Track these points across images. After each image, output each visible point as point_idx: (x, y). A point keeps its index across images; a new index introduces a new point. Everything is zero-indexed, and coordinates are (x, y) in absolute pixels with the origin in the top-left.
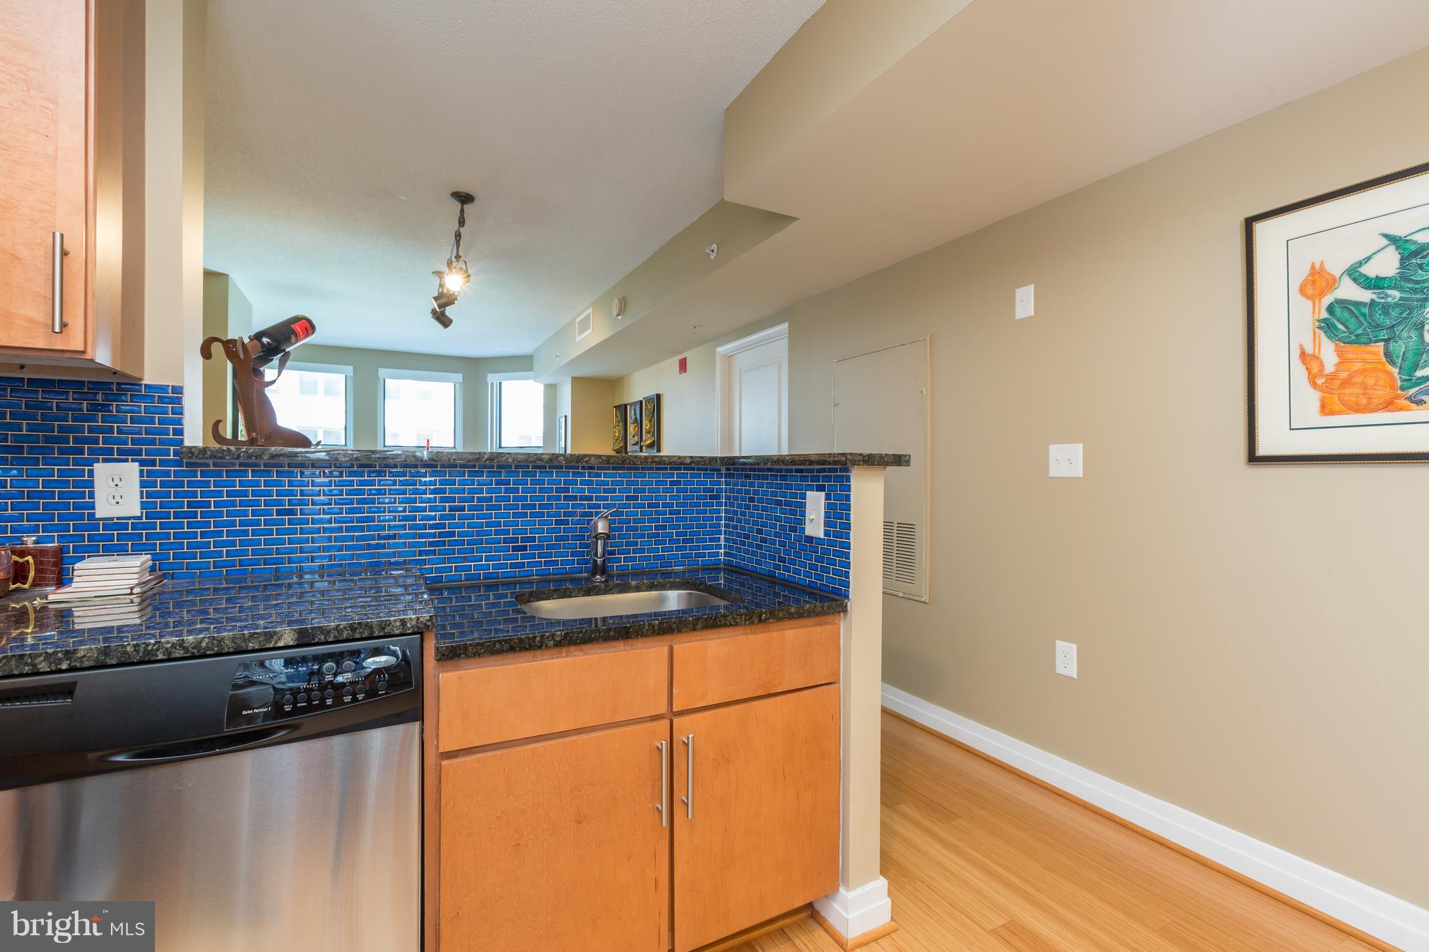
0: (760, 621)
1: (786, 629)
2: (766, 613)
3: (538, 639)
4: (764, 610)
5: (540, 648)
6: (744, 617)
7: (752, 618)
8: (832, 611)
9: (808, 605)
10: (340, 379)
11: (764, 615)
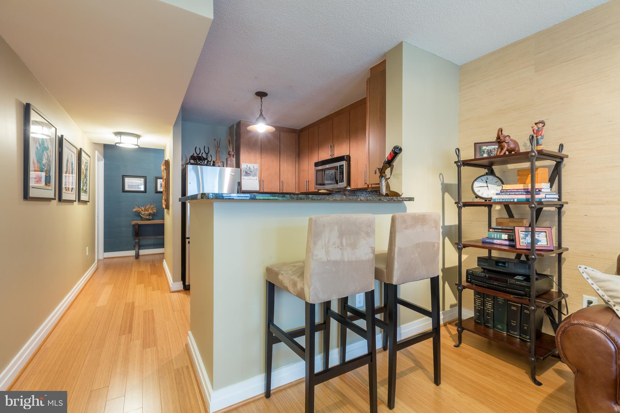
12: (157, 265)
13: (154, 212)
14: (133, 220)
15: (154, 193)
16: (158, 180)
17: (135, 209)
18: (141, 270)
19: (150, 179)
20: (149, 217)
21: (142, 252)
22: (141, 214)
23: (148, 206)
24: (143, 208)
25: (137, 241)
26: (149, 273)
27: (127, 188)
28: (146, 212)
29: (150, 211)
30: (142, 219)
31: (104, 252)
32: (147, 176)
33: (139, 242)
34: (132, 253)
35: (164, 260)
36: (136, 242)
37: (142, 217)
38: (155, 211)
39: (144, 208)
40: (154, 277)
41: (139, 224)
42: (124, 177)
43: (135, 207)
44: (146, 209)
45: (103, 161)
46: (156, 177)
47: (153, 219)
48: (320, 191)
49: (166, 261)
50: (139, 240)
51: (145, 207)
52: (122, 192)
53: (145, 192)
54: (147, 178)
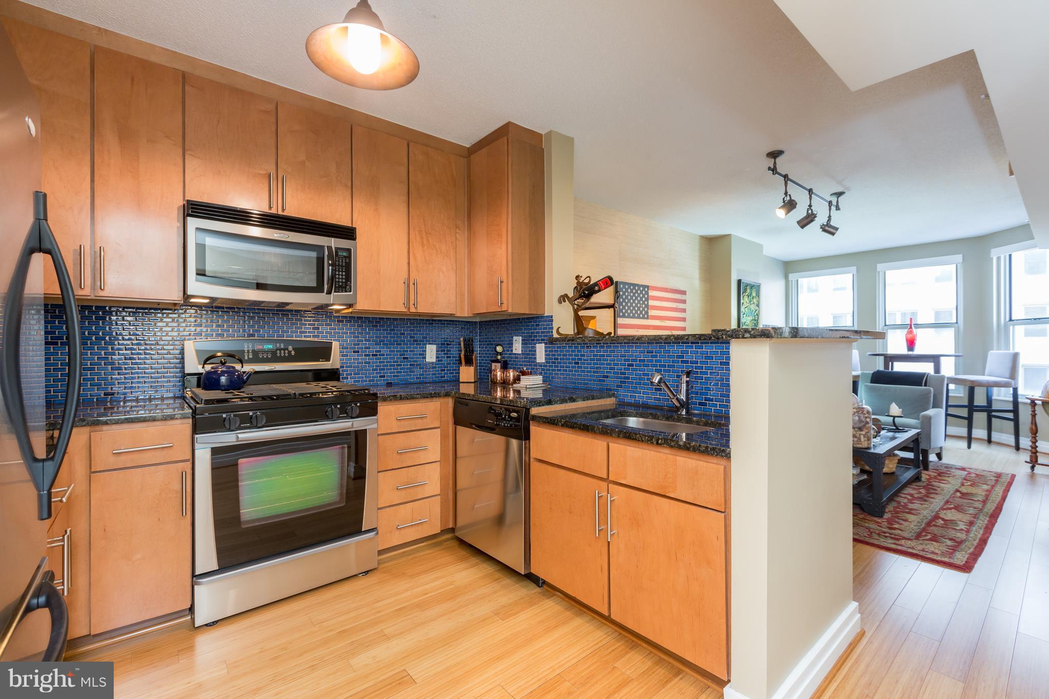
0: (657, 443)
1: (678, 456)
2: (661, 439)
3: (556, 421)
4: (660, 437)
5: (557, 425)
6: (647, 438)
7: (652, 440)
8: (716, 454)
9: (694, 443)
10: (849, 277)
11: (660, 441)
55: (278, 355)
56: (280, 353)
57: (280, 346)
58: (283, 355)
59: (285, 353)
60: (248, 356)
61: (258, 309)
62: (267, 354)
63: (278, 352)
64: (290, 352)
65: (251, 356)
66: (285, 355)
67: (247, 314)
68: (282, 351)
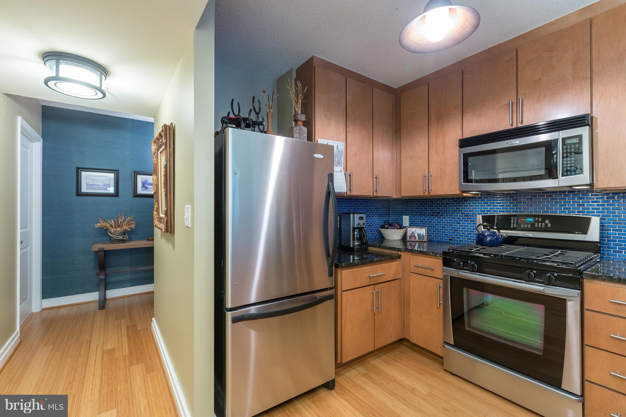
12: (139, 327)
13: (131, 228)
14: (95, 243)
15: (131, 196)
16: (138, 176)
17: (99, 224)
18: (109, 347)
19: (125, 175)
20: (123, 237)
21: (112, 294)
22: (110, 232)
23: (121, 218)
24: (112, 221)
25: (102, 277)
26: (125, 356)
27: (84, 189)
28: (119, 229)
29: (125, 227)
30: (112, 241)
31: (43, 299)
32: (120, 170)
33: (105, 280)
34: (94, 296)
35: (153, 319)
36: (100, 280)
37: (111, 237)
38: (133, 226)
39: (114, 222)
40: (138, 370)
41: (105, 250)
42: (79, 170)
43: (100, 220)
44: (118, 224)
45: (39, 141)
46: (135, 172)
47: (130, 240)
48: (464, 194)
49: (158, 321)
50: (106, 275)
51: (116, 220)
52: (75, 194)
53: (116, 194)
54: (120, 172)
55: (536, 226)
56: (538, 225)
57: (538, 219)
58: (540, 226)
59: (542, 225)
60: (513, 225)
61: (535, 193)
62: (527, 225)
63: (536, 224)
64: (546, 225)
65: (515, 226)
66: (541, 226)
67: (527, 196)
68: (540, 224)
